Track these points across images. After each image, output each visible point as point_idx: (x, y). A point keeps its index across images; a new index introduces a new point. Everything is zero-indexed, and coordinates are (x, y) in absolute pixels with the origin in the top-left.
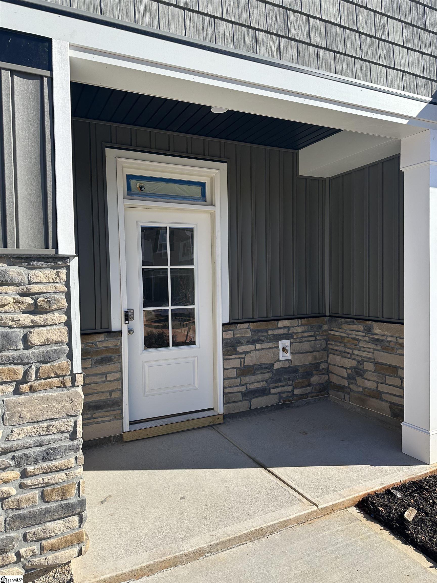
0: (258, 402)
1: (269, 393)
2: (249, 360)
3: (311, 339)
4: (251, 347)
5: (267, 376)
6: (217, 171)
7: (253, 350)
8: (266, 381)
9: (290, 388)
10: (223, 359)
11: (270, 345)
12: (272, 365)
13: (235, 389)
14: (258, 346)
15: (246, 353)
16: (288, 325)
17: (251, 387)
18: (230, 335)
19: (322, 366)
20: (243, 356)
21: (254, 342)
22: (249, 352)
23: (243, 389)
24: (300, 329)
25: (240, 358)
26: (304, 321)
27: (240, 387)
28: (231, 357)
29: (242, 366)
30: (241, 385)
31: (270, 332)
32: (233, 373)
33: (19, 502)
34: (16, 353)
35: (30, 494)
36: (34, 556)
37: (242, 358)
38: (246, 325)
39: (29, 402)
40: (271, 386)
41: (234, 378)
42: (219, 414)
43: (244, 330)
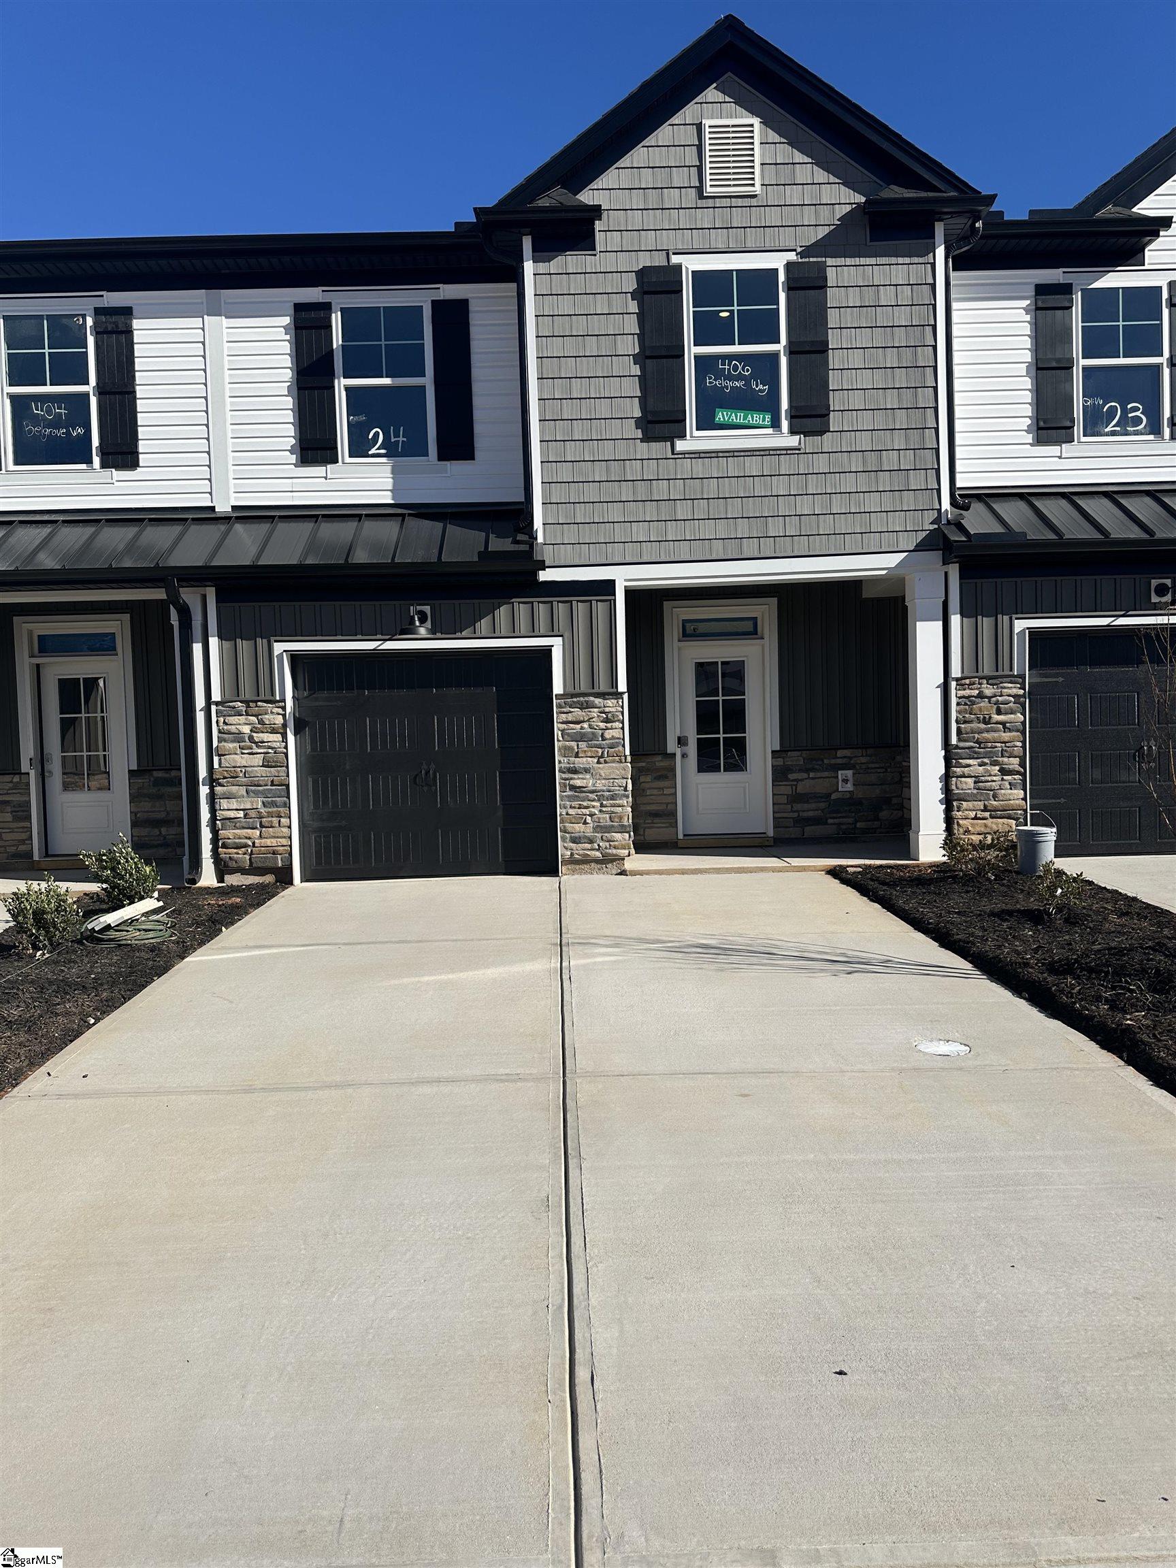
0: (810, 831)
1: (826, 824)
2: (801, 788)
3: (879, 771)
4: (805, 775)
5: (822, 805)
6: (767, 606)
7: (806, 779)
8: (823, 810)
9: (850, 820)
10: (773, 785)
11: (826, 774)
12: (830, 795)
13: (785, 815)
14: (812, 775)
15: (797, 780)
16: (849, 755)
17: (805, 814)
18: (780, 762)
19: (895, 801)
20: (795, 783)
21: (807, 771)
22: (802, 780)
23: (795, 815)
24: (863, 760)
25: (792, 785)
26: (870, 751)
27: (792, 814)
28: (780, 783)
29: (794, 793)
30: (792, 811)
31: (826, 761)
32: (784, 800)
33: (599, 818)
34: (598, 742)
35: (604, 816)
36: (606, 848)
37: (794, 785)
38: (799, 753)
39: (604, 767)
40: (828, 815)
41: (785, 804)
42: (768, 837)
43: (795, 758)
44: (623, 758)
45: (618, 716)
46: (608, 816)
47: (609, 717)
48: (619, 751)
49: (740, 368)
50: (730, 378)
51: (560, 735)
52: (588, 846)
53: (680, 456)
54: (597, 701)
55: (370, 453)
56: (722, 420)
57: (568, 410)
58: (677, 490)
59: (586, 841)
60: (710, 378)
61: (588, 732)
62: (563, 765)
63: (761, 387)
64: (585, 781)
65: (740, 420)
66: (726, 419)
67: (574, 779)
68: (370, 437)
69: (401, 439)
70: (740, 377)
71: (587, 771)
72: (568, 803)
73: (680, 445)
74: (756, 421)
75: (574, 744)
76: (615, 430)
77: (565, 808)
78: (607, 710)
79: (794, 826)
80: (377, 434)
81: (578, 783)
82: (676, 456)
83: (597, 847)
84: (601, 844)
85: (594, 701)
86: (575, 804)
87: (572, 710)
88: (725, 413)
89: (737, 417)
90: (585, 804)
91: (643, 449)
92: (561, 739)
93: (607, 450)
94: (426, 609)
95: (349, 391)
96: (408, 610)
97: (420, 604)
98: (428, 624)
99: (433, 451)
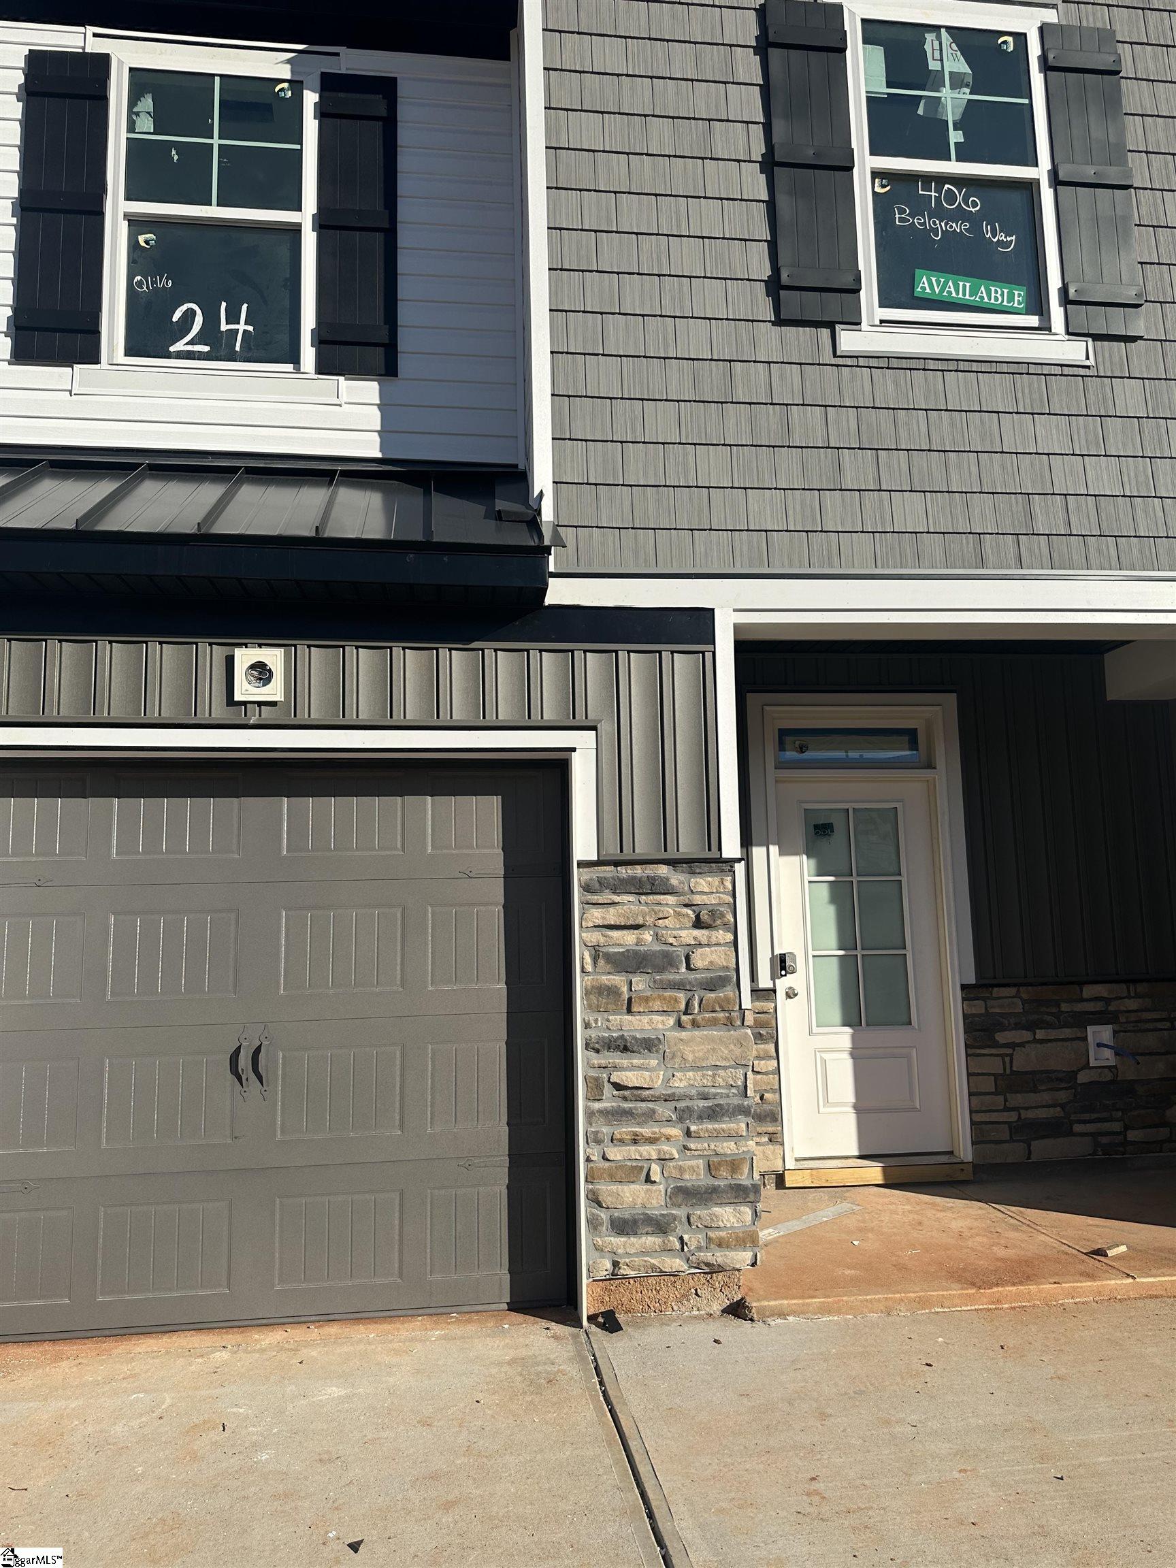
0: (1044, 1148)
1: (1070, 1133)
2: (1024, 1060)
3: (1160, 1025)
4: (1026, 1035)
5: (1063, 1096)
6: (938, 708)
7: (1028, 1042)
8: (1062, 1106)
9: (1116, 1127)
10: (967, 1055)
11: (1067, 1032)
12: (1074, 1075)
13: (994, 1117)
14: (1040, 1034)
15: (1013, 1045)
16: (1104, 995)
17: (1030, 1115)
18: (978, 1008)
21: (1031, 1027)
22: (1022, 1045)
23: (1013, 1117)
24: (1130, 1005)
25: (1003, 1056)
26: (1143, 988)
27: (1005, 1113)
28: (982, 1051)
29: (1008, 1071)
30: (1006, 1109)
31: (1065, 1007)
32: (988, 1084)
33: (681, 1169)
34: (677, 977)
35: (693, 1163)
36: (699, 1248)
37: (1007, 1055)
38: (1011, 991)
39: (692, 1040)
40: (1073, 1117)
41: (992, 1093)
42: (962, 1163)
43: (1007, 1001)
44: (736, 1016)
46: (701, 1163)
47: (705, 916)
48: (727, 999)
49: (959, 199)
50: (940, 213)
51: (588, 959)
52: (652, 1241)
53: (849, 362)
54: (676, 878)
55: (172, 349)
56: (928, 290)
57: (612, 253)
58: (844, 427)
59: (649, 1229)
60: (902, 211)
61: (654, 953)
62: (594, 1034)
63: (1001, 237)
64: (647, 1073)
65: (964, 294)
66: (937, 291)
67: (622, 1069)
68: (175, 318)
69: (242, 327)
70: (959, 215)
71: (649, 1045)
72: (605, 1130)
73: (849, 340)
74: (996, 299)
75: (619, 980)
76: (711, 299)
77: (598, 1142)
78: (698, 899)
79: (1011, 1140)
80: (190, 314)
81: (630, 1078)
82: (840, 361)
83: (678, 1246)
84: (686, 1237)
85: (668, 879)
86: (624, 1130)
87: (616, 898)
88: (934, 279)
89: (960, 289)
90: (646, 1131)
91: (771, 340)
92: (589, 968)
93: (695, 338)
94: (274, 657)
95: (137, 223)
96: (230, 661)
97: (260, 646)
98: (274, 691)
99: (308, 354)
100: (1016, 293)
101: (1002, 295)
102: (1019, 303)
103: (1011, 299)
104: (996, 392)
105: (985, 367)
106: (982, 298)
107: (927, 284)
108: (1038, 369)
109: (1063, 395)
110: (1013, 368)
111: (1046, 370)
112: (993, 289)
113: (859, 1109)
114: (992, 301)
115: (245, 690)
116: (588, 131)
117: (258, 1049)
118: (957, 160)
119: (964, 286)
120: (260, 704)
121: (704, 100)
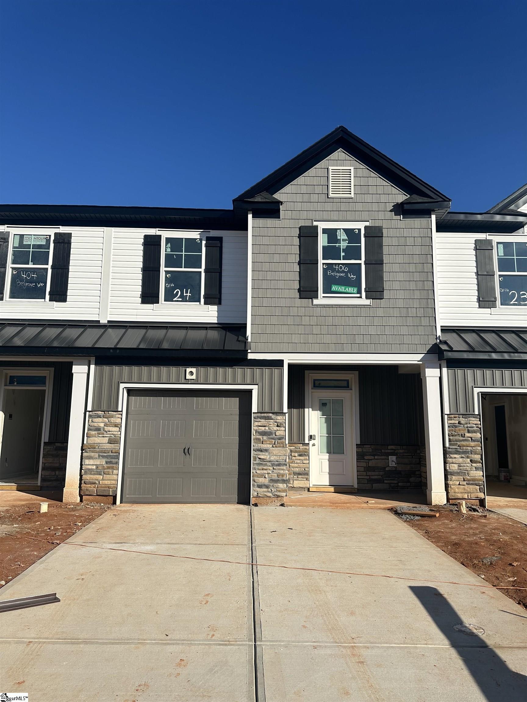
0: (376, 486)
1: (384, 483)
2: (372, 464)
3: (409, 457)
4: (372, 457)
5: (381, 473)
6: (353, 375)
7: (373, 459)
8: (382, 476)
9: (396, 482)
10: (357, 462)
11: (383, 457)
12: (385, 468)
13: (363, 477)
14: (376, 457)
15: (369, 460)
16: (394, 448)
17: (373, 477)
18: (360, 450)
19: (417, 473)
20: (368, 461)
21: (374, 455)
22: (371, 460)
23: (368, 477)
24: (401, 451)
26: (404, 447)
27: (366, 477)
28: (361, 461)
29: (367, 466)
30: (367, 475)
31: (383, 451)
32: (362, 469)
33: (272, 476)
34: (273, 437)
35: (274, 474)
36: (275, 492)
37: (367, 462)
38: (369, 446)
39: (275, 450)
40: (384, 479)
41: (363, 471)
42: (355, 488)
43: (368, 448)
44: (285, 445)
45: (283, 424)
46: (276, 475)
47: (279, 425)
48: (283, 442)
49: (343, 268)
50: (338, 272)
51: (254, 432)
52: (265, 490)
53: (315, 306)
54: (273, 416)
55: (174, 300)
56: (334, 289)
57: (265, 285)
58: (314, 321)
59: (265, 487)
60: (330, 272)
61: (268, 432)
62: (255, 448)
63: (352, 276)
64: (265, 456)
66: (337, 289)
67: (261, 455)
68: (175, 293)
69: (188, 294)
70: (343, 272)
71: (266, 450)
72: (256, 467)
73: (316, 302)
74: (350, 291)
75: (260, 437)
76: (286, 294)
77: (255, 469)
78: (278, 421)
79: (368, 483)
80: (178, 291)
81: (262, 457)
82: (314, 306)
83: (270, 491)
84: (272, 489)
85: (271, 416)
86: (260, 467)
87: (261, 420)
88: (336, 287)
89: (342, 289)
90: (265, 468)
91: (299, 302)
92: (254, 434)
93: (282, 303)
94: (194, 370)
95: (167, 272)
96: (186, 370)
97: (191, 368)
98: (194, 377)
99: (202, 300)
100: (355, 289)
101: (352, 290)
102: (356, 291)
103: (354, 290)
104: (348, 312)
105: (346, 306)
106: (347, 290)
107: (334, 288)
108: (359, 307)
109: (364, 312)
110: (353, 307)
111: (360, 307)
112: (350, 288)
113: (330, 474)
114: (349, 291)
115: (188, 377)
116: (261, 258)
117: (189, 448)
118: (343, 260)
119: (343, 288)
120: (191, 379)
121: (286, 250)
